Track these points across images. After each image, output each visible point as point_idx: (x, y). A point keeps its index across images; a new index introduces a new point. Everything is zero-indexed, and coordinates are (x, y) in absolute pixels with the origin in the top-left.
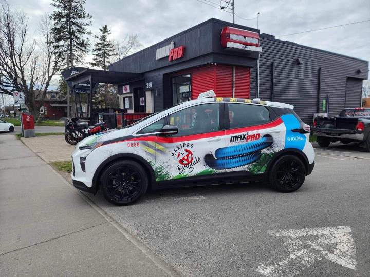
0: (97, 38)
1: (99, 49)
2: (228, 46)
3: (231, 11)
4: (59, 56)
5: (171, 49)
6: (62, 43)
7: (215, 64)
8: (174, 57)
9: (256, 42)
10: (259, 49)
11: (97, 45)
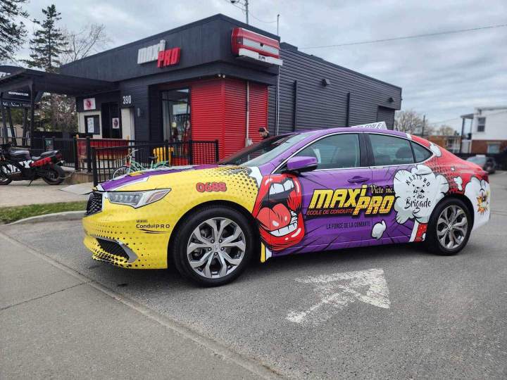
1: (41, 41)
2: (240, 54)
3: (245, 8)
5: (161, 50)
7: (224, 77)
8: (165, 62)
9: (276, 52)
10: (279, 62)
11: (37, 34)
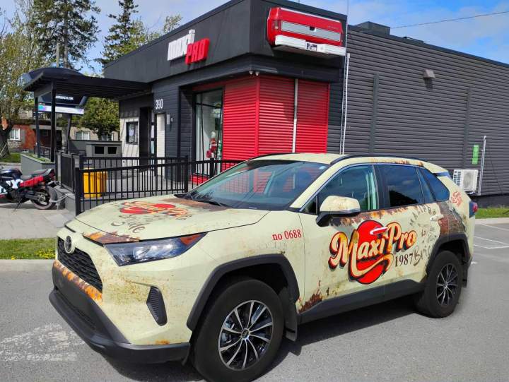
0: (115, 17)
2: (277, 43)
4: (46, 47)
5: (189, 43)
6: (51, 24)
7: (257, 74)
8: (193, 57)
9: (335, 36)
11: (112, 30)
